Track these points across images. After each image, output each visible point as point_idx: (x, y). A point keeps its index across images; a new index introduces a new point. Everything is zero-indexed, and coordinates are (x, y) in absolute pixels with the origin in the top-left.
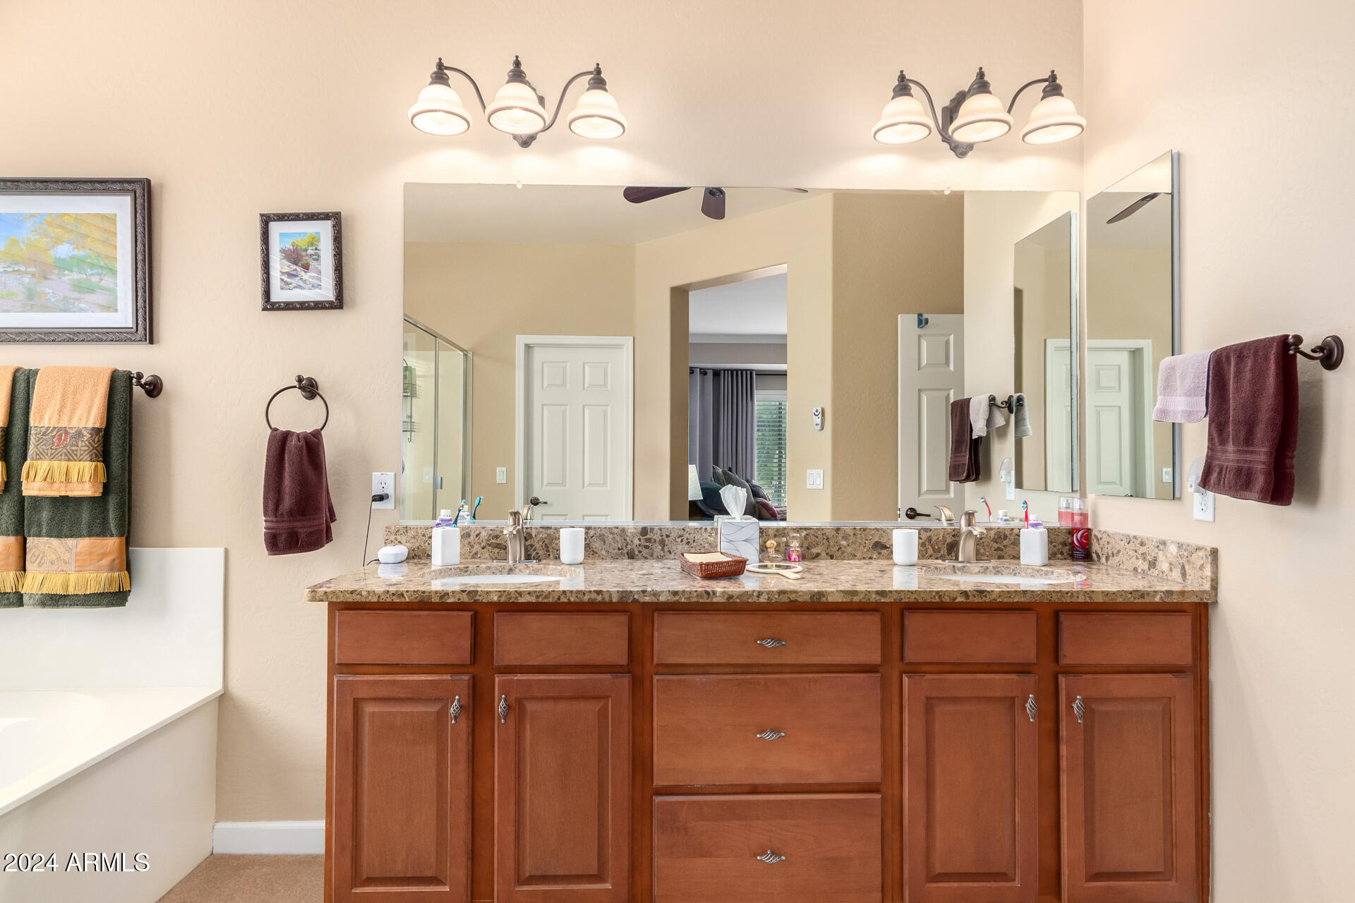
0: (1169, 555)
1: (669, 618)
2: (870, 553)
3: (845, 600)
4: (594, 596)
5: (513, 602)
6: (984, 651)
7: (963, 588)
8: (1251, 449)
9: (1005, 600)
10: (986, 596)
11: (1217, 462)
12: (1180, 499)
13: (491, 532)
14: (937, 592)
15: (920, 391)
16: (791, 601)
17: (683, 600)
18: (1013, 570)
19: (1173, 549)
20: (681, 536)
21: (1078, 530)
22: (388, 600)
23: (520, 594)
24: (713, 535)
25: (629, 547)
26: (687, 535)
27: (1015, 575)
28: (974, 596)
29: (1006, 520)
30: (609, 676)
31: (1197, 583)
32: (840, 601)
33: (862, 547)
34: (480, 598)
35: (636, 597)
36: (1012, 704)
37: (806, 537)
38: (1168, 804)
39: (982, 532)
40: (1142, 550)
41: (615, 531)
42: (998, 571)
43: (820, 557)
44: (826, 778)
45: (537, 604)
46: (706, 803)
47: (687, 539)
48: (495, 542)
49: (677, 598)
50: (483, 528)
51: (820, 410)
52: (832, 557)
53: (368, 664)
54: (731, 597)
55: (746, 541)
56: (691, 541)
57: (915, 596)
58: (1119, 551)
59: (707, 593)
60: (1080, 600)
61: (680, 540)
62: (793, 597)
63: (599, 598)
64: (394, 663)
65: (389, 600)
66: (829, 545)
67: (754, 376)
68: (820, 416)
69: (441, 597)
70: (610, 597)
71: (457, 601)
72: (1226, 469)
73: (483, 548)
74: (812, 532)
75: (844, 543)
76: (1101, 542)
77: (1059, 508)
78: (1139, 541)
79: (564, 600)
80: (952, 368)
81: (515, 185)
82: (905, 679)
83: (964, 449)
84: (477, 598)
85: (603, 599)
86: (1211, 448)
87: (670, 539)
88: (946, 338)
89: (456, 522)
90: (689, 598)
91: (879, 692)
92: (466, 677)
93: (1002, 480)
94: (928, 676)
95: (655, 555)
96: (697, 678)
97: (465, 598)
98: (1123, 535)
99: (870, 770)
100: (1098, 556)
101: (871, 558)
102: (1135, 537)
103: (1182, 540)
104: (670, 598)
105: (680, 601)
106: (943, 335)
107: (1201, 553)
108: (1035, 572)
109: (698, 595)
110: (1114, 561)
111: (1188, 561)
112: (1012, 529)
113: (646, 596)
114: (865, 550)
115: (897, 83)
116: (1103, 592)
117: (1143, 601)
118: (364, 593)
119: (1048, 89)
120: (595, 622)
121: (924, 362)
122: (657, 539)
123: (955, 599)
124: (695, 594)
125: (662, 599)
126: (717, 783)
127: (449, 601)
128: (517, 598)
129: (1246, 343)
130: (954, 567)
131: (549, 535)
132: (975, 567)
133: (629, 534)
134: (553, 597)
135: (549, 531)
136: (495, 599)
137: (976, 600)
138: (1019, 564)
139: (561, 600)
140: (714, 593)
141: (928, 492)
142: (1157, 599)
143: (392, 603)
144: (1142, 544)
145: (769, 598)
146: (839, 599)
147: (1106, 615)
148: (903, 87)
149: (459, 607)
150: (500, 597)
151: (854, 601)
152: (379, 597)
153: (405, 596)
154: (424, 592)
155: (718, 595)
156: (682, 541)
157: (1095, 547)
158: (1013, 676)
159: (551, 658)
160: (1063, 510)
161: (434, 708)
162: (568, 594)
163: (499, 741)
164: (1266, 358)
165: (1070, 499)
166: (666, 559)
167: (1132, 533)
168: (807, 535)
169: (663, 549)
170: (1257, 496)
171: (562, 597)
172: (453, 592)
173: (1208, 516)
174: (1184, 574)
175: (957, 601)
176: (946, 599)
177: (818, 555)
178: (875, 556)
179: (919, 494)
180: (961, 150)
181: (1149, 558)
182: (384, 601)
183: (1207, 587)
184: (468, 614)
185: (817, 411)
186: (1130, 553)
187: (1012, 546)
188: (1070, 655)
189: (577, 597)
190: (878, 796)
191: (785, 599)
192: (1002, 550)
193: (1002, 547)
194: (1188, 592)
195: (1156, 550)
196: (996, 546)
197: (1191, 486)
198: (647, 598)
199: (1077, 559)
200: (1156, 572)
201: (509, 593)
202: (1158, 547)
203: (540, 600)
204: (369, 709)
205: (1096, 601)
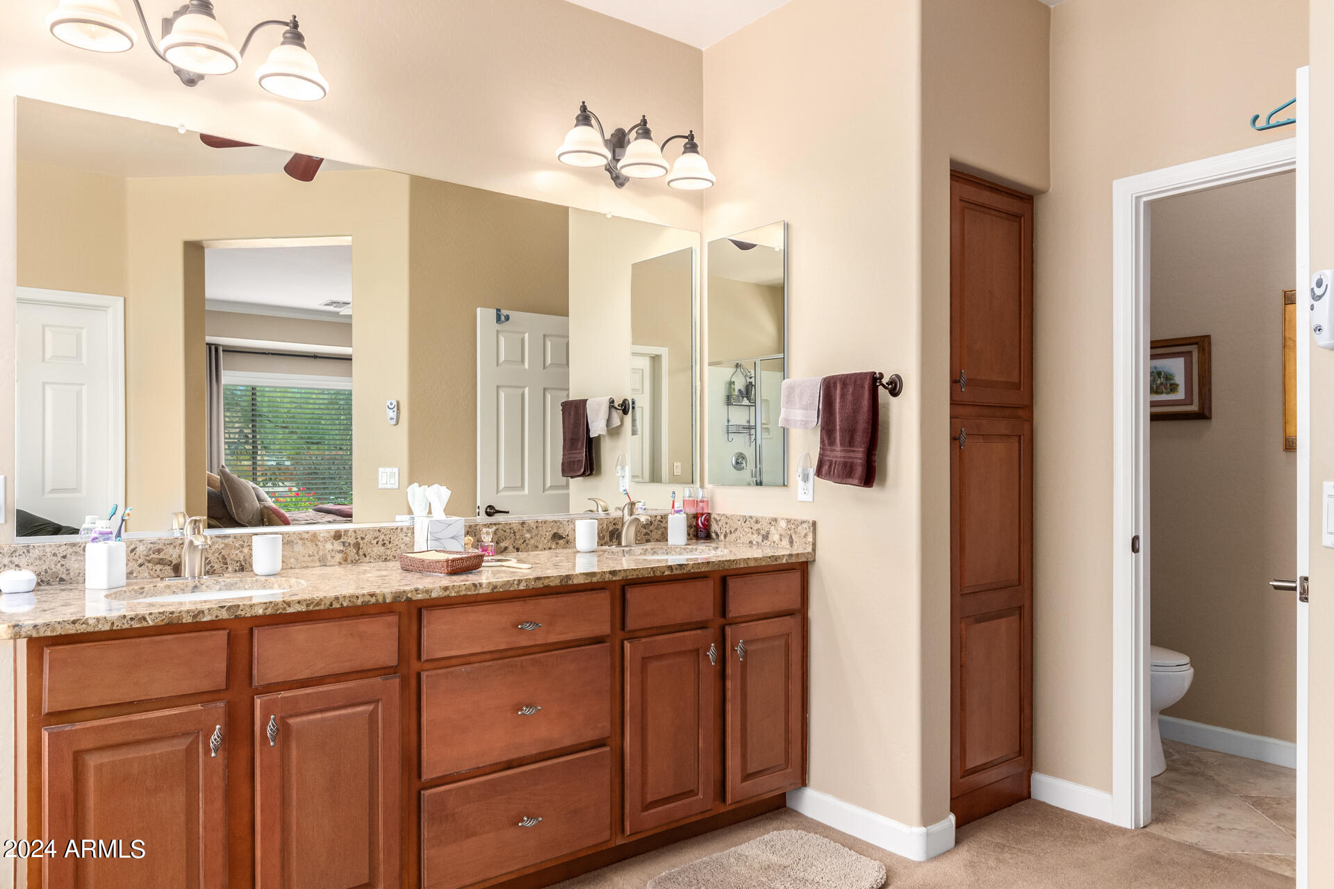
0: (780, 529)
1: (437, 613)
2: (550, 544)
3: (586, 581)
4: (367, 598)
5: (281, 614)
6: (680, 614)
7: (670, 564)
8: (853, 449)
9: (696, 571)
10: (684, 569)
11: (827, 458)
12: (786, 486)
13: (152, 546)
14: (652, 568)
15: (498, 387)
16: (545, 587)
17: (453, 594)
18: (666, 550)
19: (783, 524)
20: (376, 538)
21: (702, 514)
22: (124, 627)
23: (289, 604)
24: (409, 534)
25: (321, 553)
26: (383, 537)
27: (667, 554)
28: (676, 569)
29: (645, 509)
30: (379, 679)
31: (801, 548)
32: (582, 582)
33: (543, 539)
34: (243, 613)
35: (409, 595)
36: (697, 653)
37: (495, 533)
38: (787, 712)
39: (648, 519)
40: (757, 526)
41: (306, 536)
42: (654, 552)
43: (507, 551)
44: (568, 742)
45: (308, 612)
46: (471, 786)
47: (383, 540)
48: (158, 557)
49: (447, 593)
50: (141, 541)
51: (395, 403)
52: (518, 550)
53: (90, 708)
54: (495, 587)
55: (452, 538)
56: (387, 543)
57: (637, 573)
58: (736, 529)
59: (475, 585)
60: (741, 566)
61: (375, 541)
62: (546, 582)
63: (373, 600)
64: (128, 700)
65: (126, 626)
66: (516, 539)
67: (221, 353)
68: (395, 409)
69: (195, 616)
70: (384, 598)
71: (214, 619)
72: (835, 463)
73: (140, 565)
74: (501, 526)
75: (528, 536)
76: (720, 523)
77: (684, 497)
78: (754, 519)
79: (336, 605)
80: (526, 366)
81: (177, 129)
82: (627, 645)
83: (580, 444)
84: (239, 612)
85: (377, 600)
86: (823, 448)
87: (365, 541)
88: (522, 336)
89: (119, 535)
90: (458, 592)
91: (609, 658)
92: (221, 704)
93: (618, 475)
94: (644, 640)
95: (349, 559)
96: (463, 669)
97: (224, 615)
98: (740, 516)
99: (603, 727)
100: (717, 535)
101: (550, 548)
102: (751, 517)
103: (789, 517)
104: (441, 593)
105: (450, 595)
106: (519, 333)
107: (805, 525)
108: (682, 550)
109: (466, 588)
110: (731, 538)
111: (795, 532)
112: (656, 516)
113: (419, 594)
114: (546, 541)
115: (579, 112)
116: (754, 558)
117: (776, 563)
118: (91, 622)
119: (688, 146)
120: (366, 626)
121: (502, 358)
122: (352, 543)
123: (664, 573)
124: (464, 588)
125: (434, 595)
126: (481, 765)
127: (205, 619)
128: (284, 609)
129: (848, 375)
130: (623, 550)
131: (226, 545)
132: (638, 549)
133: (321, 539)
134: (325, 604)
135: (227, 541)
136: (261, 612)
137: (678, 572)
138: (667, 545)
139: (333, 607)
140: (481, 585)
141: (506, 488)
142: (784, 561)
143: (131, 629)
144: (757, 522)
145: (527, 585)
146: (581, 580)
147: (754, 576)
148: (585, 118)
149: (214, 625)
150: (266, 609)
151: (593, 581)
152: (113, 624)
153: (148, 619)
154: (172, 613)
155: (484, 586)
156: (377, 543)
157: (714, 527)
158: (699, 631)
159: (319, 669)
160: (687, 499)
161: (181, 745)
162: (341, 600)
163: (262, 768)
164: (863, 387)
165: (691, 489)
166: (361, 562)
167: (748, 514)
168: (497, 530)
169: (357, 553)
170: (856, 481)
171: (334, 603)
172: (209, 610)
173: (809, 498)
174: (791, 542)
175: (665, 574)
176: (658, 574)
177: (506, 548)
178: (553, 547)
179: (498, 491)
180: (620, 181)
181: (763, 532)
182: (119, 628)
183: (809, 549)
184: (223, 634)
185: (391, 404)
186: (747, 530)
187: (656, 531)
188: (734, 610)
189: (350, 601)
190: (608, 749)
191: (539, 585)
192: (649, 535)
193: (649, 532)
194: (800, 554)
195: (769, 526)
196: (645, 531)
197: (799, 476)
198: (419, 596)
199: (701, 538)
200: (769, 543)
201: (276, 604)
202: (770, 523)
203: (311, 608)
204: (92, 761)
205: (750, 565)
